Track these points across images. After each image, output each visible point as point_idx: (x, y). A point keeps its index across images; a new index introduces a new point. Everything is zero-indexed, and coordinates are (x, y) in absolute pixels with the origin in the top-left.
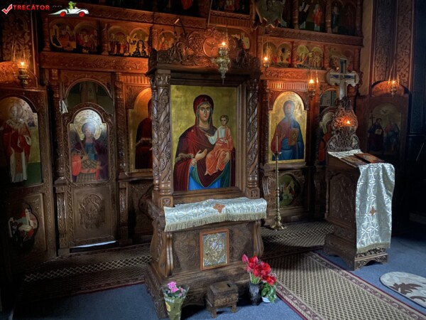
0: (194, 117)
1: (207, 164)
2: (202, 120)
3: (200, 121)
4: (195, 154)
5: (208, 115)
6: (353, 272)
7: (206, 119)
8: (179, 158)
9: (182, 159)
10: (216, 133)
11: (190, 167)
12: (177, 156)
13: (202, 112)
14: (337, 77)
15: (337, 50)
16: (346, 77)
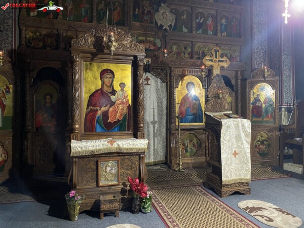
0: (100, 83)
1: (110, 115)
2: (106, 85)
3: (105, 86)
4: (101, 108)
5: (111, 82)
6: (220, 199)
7: (109, 85)
8: (89, 110)
9: (91, 111)
10: (116, 94)
11: (97, 116)
12: (87, 108)
13: (106, 80)
14: (212, 61)
15: (226, 48)
16: (219, 61)
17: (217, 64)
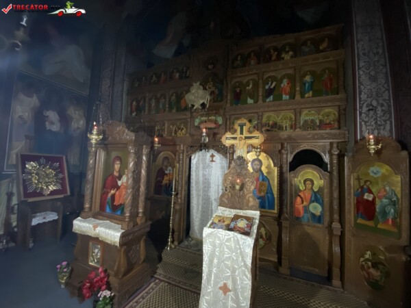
1: (116, 198)
2: (116, 171)
4: (111, 191)
5: (119, 168)
9: (104, 192)
10: (122, 179)
11: (108, 198)
13: (116, 166)
14: (235, 138)
15: (313, 112)
16: (246, 138)
17: (243, 141)
